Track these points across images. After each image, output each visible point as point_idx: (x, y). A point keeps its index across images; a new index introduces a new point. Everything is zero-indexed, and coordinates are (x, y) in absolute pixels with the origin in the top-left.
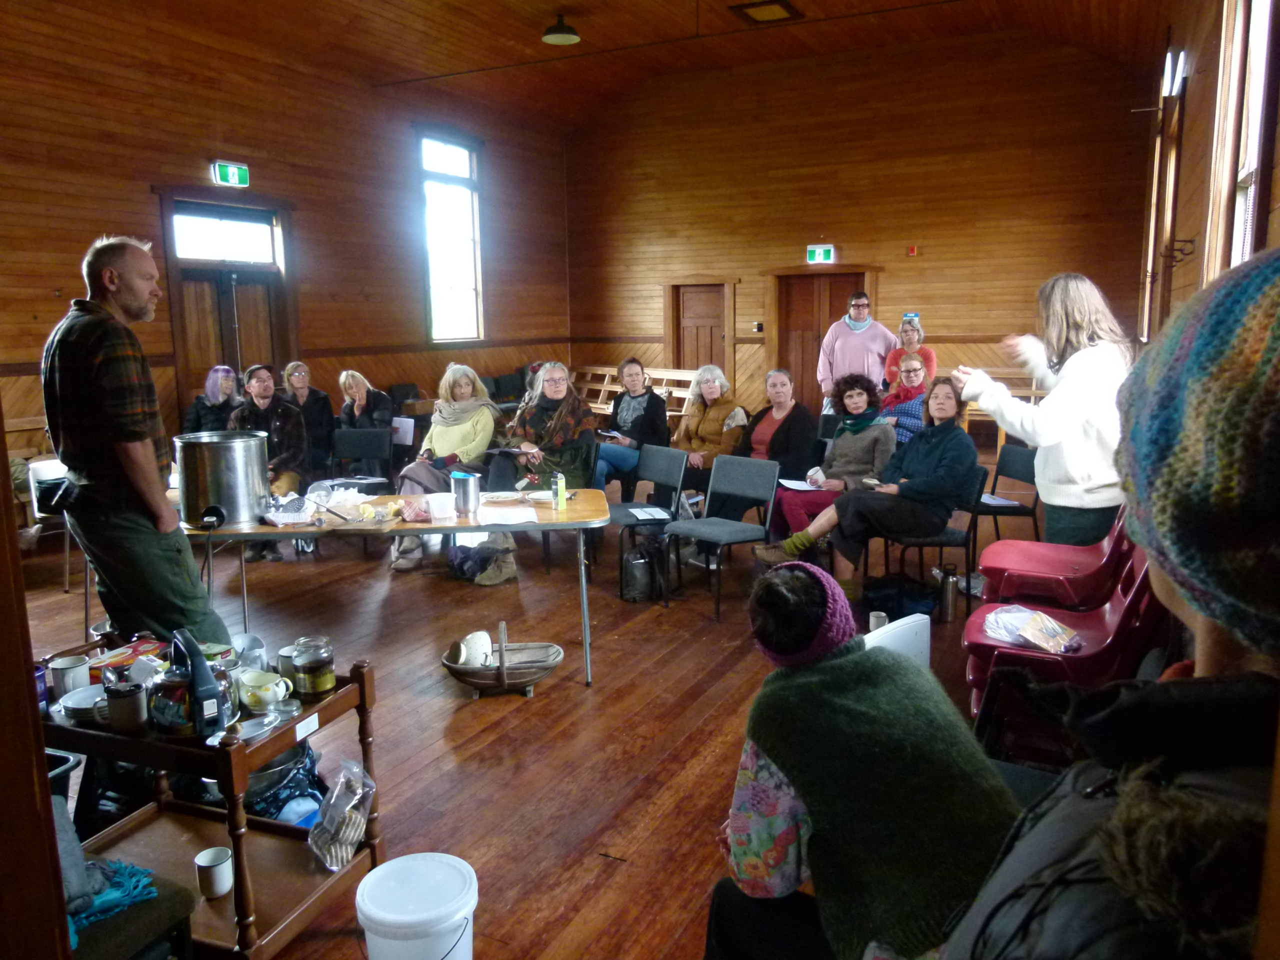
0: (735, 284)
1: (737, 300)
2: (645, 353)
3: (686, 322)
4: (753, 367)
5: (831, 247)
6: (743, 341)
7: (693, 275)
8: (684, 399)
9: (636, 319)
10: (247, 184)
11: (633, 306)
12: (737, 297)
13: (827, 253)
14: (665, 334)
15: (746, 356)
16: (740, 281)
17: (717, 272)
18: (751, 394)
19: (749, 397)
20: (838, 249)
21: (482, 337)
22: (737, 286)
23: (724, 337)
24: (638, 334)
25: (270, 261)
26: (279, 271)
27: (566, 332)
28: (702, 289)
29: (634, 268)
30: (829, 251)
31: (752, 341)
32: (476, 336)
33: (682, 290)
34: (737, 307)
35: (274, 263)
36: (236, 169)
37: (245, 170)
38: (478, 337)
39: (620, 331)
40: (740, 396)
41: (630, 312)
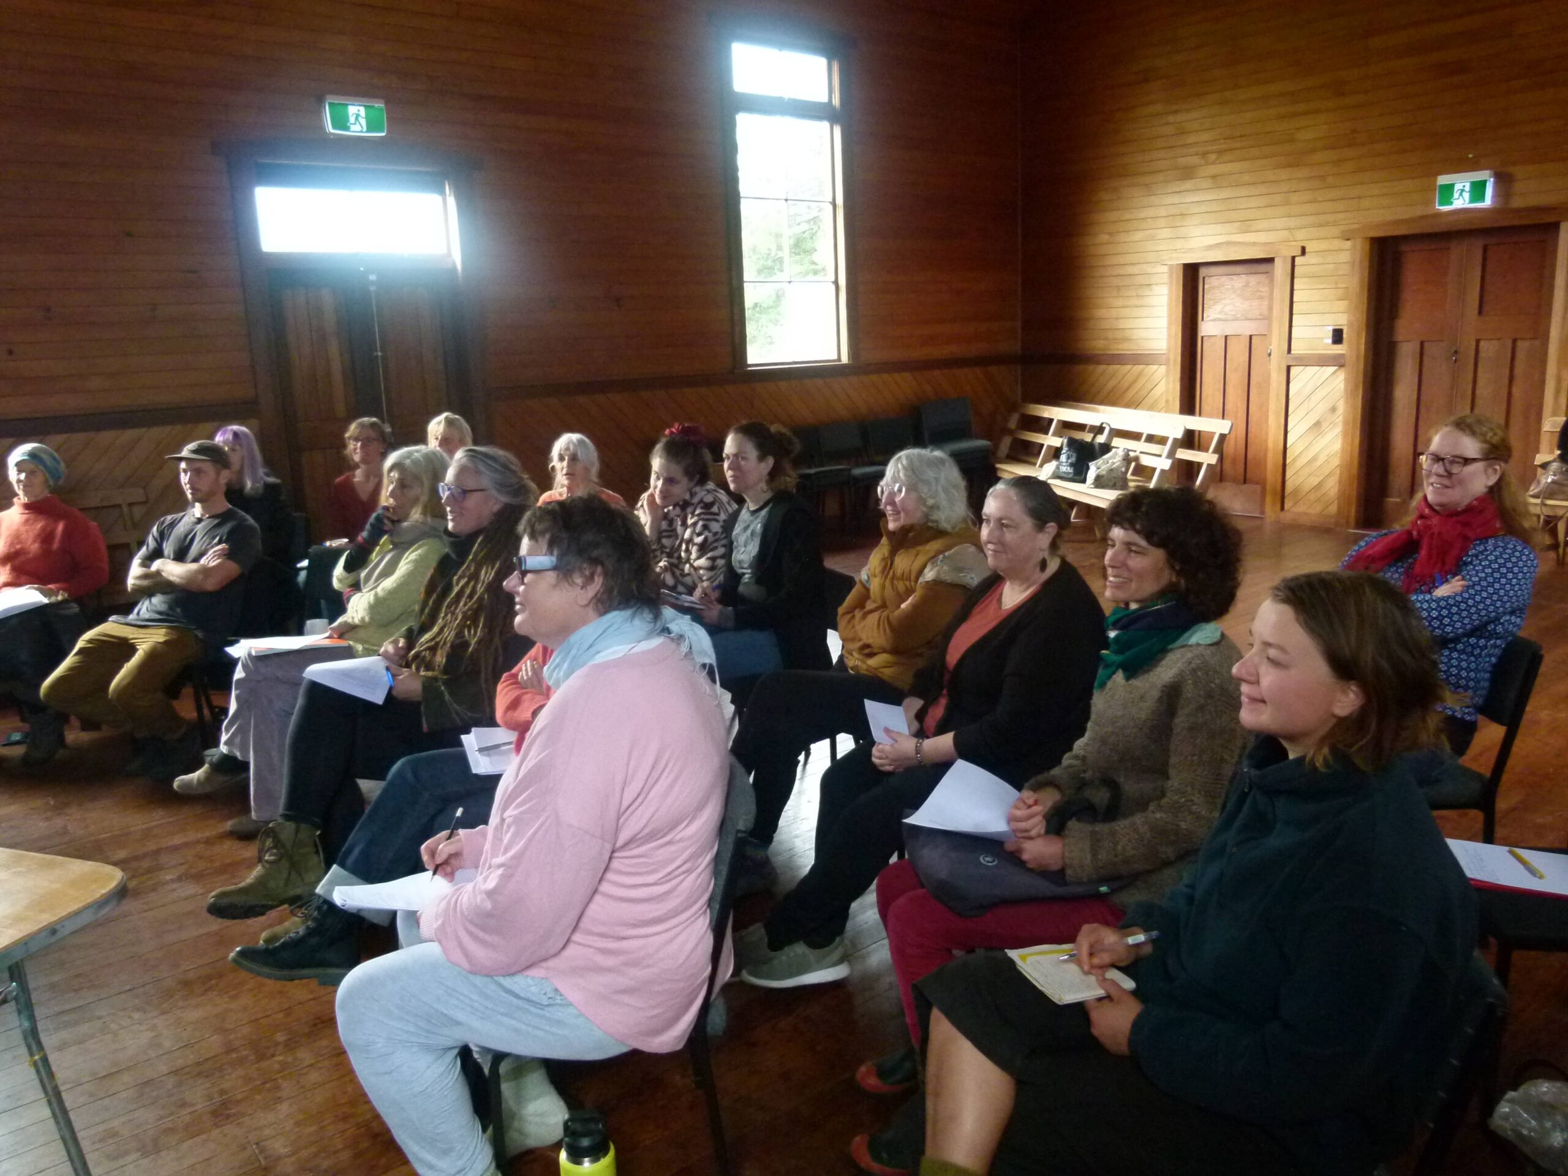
0: (1293, 258)
1: (1296, 287)
2: (1135, 381)
3: (1206, 328)
4: (1323, 407)
5: (1486, 176)
6: (1307, 361)
7: (1218, 245)
8: (1200, 465)
9: (1122, 324)
10: (381, 131)
11: (1119, 302)
12: (1296, 281)
13: (1478, 189)
14: (1169, 348)
15: (1308, 390)
16: (1303, 251)
17: (1262, 237)
18: (1314, 459)
19: (1310, 462)
20: (1503, 180)
21: (845, 359)
22: (1298, 260)
23: (1270, 355)
24: (1124, 348)
25: (444, 251)
26: (455, 268)
27: (1017, 348)
28: (1238, 269)
29: (1123, 237)
30: (1483, 183)
31: (1322, 361)
32: (835, 357)
33: (1203, 271)
34: (1295, 299)
35: (449, 255)
36: (362, 109)
37: (380, 109)
38: (839, 359)
39: (1097, 345)
40: (1294, 460)
41: (1113, 313)
